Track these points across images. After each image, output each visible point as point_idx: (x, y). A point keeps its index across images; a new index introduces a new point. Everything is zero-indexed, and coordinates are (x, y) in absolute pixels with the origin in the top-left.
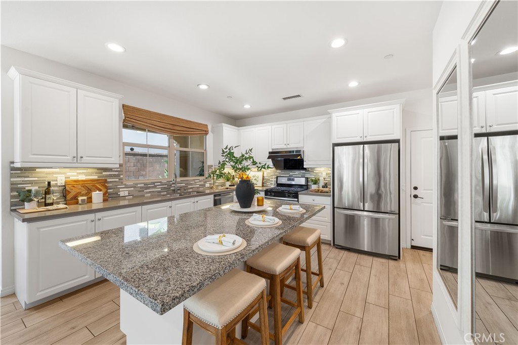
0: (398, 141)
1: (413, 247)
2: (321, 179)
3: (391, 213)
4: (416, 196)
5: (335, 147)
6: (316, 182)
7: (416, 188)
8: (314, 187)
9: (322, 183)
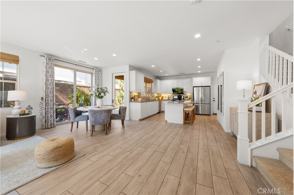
0: (210, 86)
1: (213, 114)
2: (188, 96)
3: (209, 104)
4: (214, 101)
5: (194, 88)
6: (187, 97)
7: (214, 98)
8: (186, 99)
9: (189, 98)
